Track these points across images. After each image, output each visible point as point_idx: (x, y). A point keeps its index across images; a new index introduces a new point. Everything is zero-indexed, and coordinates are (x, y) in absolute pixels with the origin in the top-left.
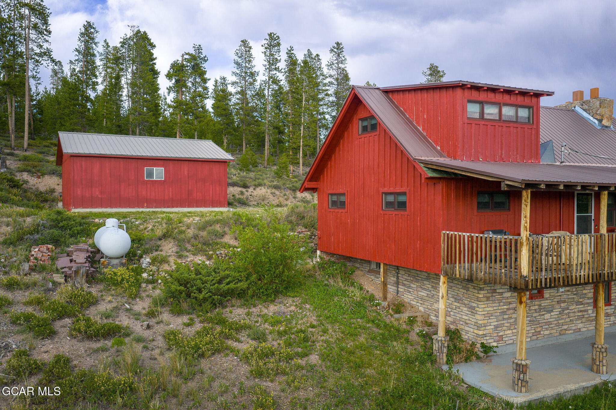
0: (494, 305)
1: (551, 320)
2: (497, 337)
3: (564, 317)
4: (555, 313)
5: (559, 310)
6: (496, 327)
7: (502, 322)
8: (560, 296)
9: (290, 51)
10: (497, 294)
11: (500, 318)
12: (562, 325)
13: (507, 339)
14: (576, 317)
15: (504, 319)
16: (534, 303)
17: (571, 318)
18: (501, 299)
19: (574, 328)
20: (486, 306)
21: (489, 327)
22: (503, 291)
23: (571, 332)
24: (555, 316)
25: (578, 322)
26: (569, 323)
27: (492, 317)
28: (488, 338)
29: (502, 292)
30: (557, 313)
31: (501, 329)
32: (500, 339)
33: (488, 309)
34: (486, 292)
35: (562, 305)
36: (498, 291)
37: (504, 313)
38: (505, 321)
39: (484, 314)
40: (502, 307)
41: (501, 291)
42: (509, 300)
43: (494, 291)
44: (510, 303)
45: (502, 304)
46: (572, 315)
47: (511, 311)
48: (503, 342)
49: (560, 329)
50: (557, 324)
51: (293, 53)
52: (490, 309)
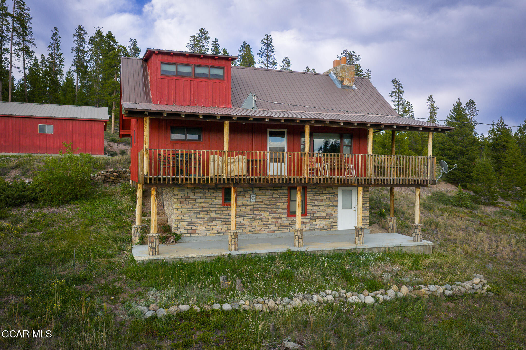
0: (187, 207)
1: (244, 222)
2: (190, 230)
3: (258, 221)
4: (248, 217)
5: (252, 215)
6: (189, 223)
7: (196, 220)
8: (253, 205)
9: (215, 42)
10: (191, 200)
11: (194, 217)
12: (255, 227)
13: (200, 232)
14: (270, 222)
15: (197, 218)
16: (226, 208)
17: (264, 223)
18: (194, 203)
19: (267, 230)
20: (180, 207)
21: (183, 223)
22: (197, 198)
23: (264, 232)
24: (247, 220)
25: (272, 226)
26: (262, 226)
27: (186, 216)
28: (182, 230)
29: (195, 199)
30: (250, 218)
31: (194, 224)
32: (194, 232)
33: (182, 210)
34: (180, 197)
35: (255, 212)
36: (191, 197)
37: (197, 213)
38: (198, 220)
39: (178, 213)
40: (196, 209)
41: (194, 197)
42: (203, 205)
43: (188, 197)
44: (203, 207)
45: (194, 207)
46: (265, 220)
47: (204, 213)
48: (196, 234)
49: (253, 229)
50: (251, 226)
51: (217, 44)
52: (184, 210)
